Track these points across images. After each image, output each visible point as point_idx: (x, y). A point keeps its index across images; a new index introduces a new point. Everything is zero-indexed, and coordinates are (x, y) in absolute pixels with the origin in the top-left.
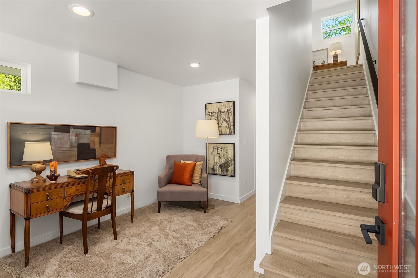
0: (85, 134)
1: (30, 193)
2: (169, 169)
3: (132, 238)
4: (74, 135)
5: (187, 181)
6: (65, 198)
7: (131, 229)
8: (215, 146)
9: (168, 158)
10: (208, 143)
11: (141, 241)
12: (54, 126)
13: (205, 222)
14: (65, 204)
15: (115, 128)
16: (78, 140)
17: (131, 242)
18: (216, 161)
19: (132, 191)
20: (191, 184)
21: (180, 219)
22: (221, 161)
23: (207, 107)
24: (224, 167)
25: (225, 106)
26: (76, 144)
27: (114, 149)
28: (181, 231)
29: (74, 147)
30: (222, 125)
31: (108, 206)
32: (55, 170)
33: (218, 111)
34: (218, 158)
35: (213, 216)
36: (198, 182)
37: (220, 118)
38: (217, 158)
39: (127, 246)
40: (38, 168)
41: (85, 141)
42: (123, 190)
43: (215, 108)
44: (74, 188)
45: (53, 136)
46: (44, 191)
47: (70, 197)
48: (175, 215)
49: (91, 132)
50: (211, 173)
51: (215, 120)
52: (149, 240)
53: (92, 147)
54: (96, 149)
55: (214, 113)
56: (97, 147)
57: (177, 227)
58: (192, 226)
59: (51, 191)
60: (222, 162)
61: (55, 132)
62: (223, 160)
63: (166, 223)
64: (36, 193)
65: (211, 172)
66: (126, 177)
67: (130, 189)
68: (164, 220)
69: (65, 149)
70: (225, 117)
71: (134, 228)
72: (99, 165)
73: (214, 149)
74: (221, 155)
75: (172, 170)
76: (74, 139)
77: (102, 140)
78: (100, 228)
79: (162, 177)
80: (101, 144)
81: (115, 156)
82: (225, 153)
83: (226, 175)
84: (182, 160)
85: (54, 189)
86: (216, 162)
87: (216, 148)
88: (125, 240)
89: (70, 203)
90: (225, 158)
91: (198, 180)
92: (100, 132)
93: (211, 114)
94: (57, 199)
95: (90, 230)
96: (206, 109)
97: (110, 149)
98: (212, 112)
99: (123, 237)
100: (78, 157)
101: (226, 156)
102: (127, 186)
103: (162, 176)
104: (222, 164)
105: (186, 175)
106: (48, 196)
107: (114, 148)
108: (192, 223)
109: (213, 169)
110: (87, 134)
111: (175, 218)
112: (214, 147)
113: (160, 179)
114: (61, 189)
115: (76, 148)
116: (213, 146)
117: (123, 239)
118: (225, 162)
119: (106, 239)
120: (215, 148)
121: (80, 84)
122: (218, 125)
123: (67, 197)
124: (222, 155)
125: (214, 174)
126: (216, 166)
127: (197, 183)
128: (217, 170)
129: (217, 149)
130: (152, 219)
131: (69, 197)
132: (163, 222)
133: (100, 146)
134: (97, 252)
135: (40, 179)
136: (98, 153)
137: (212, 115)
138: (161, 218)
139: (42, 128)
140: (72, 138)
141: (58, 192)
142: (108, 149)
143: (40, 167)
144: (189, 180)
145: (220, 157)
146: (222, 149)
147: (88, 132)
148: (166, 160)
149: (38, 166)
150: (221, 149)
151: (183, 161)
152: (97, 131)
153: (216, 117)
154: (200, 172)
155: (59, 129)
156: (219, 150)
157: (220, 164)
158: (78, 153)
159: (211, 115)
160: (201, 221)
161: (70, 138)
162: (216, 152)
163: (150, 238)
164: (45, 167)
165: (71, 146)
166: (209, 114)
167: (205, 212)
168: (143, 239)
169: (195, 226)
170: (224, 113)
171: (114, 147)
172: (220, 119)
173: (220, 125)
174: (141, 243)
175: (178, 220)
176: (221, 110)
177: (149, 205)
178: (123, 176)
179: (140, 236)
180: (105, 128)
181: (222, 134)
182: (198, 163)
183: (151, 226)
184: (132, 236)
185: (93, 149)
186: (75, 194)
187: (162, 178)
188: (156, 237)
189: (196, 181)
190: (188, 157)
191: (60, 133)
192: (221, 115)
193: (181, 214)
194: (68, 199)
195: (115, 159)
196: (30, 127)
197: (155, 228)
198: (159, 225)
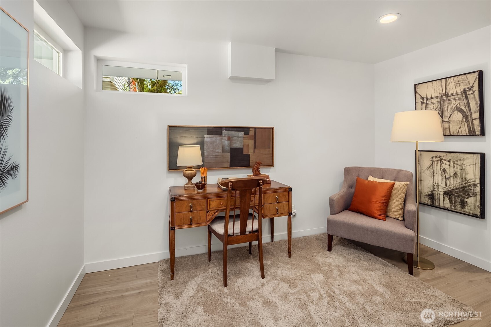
0: (238, 137)
1: (175, 201)
2: (348, 187)
3: (282, 283)
4: (226, 138)
5: (377, 212)
6: (208, 212)
7: (285, 266)
8: (436, 157)
9: (348, 171)
10: (419, 151)
11: (292, 294)
12: (207, 128)
13: (409, 296)
14: (208, 219)
15: (273, 128)
16: (230, 144)
17: (279, 290)
18: (437, 184)
19: (289, 213)
20: (384, 217)
21: (361, 272)
22: (448, 184)
23: (419, 90)
24: (457, 196)
25: (459, 83)
26: (228, 149)
27: (271, 156)
28: (358, 298)
29: (226, 152)
30: (451, 119)
31: (254, 230)
32: (204, 177)
33: (441, 94)
34: (442, 179)
35: (429, 288)
36: (399, 216)
37: (446, 106)
38: (439, 179)
39: (273, 295)
40: (188, 174)
41: (237, 145)
42: (276, 211)
43: (436, 89)
44: (218, 201)
45: (206, 139)
46: (188, 201)
47: (214, 211)
48: (355, 262)
49: (245, 134)
50: (427, 202)
51: (436, 110)
52: (304, 296)
53: (245, 152)
54: (250, 155)
55: (432, 98)
56: (251, 153)
57: (353, 288)
58: (381, 295)
59: (194, 201)
60: (450, 187)
61: (207, 135)
62: (454, 183)
63: (335, 273)
64: (181, 201)
65: (426, 200)
66: (281, 194)
67: (285, 211)
68: (334, 266)
69: (217, 154)
70: (457, 102)
71: (289, 266)
72: (252, 174)
73: (433, 161)
74: (450, 172)
75: (353, 190)
76: (226, 142)
77: (257, 144)
78: (252, 253)
79: (334, 199)
80: (256, 149)
81: (272, 164)
82: (459, 171)
83: (461, 212)
84: (370, 176)
85: (198, 200)
86: (438, 186)
87: (437, 161)
88: (273, 284)
89: (213, 218)
90: (459, 179)
91: (399, 213)
92: (254, 135)
93: (427, 101)
94: (200, 212)
95: (242, 252)
96: (415, 94)
97: (266, 155)
98: (429, 96)
99: (272, 277)
100: (230, 164)
101: (461, 175)
102: (282, 206)
103: (336, 198)
104: (451, 191)
105: (374, 202)
106: (191, 206)
107: (272, 154)
108: (381, 289)
109: (432, 196)
110: (241, 137)
111: (352, 269)
112: (432, 158)
113: (332, 202)
114: (204, 201)
115: (228, 153)
116: (432, 156)
117: (271, 280)
118: (459, 187)
119: (252, 273)
120: (435, 159)
121: (233, 79)
122: (442, 118)
123: (210, 210)
124: (452, 174)
125: (433, 206)
126: (436, 193)
127: (397, 217)
128: (439, 200)
129: (439, 162)
130: (317, 258)
131: (212, 211)
132: (332, 271)
133: (254, 152)
134: (236, 289)
135: (190, 186)
136: (252, 160)
137: (429, 102)
138: (330, 261)
139: (196, 130)
140: (224, 142)
141: (201, 203)
142: (265, 155)
143: (191, 173)
144: (380, 211)
145: (447, 176)
146: (452, 164)
147: (241, 134)
148: (345, 174)
149: (188, 172)
150: (449, 161)
151: (371, 179)
152: (252, 132)
153: (437, 105)
154: (402, 199)
155: (211, 131)
156: (444, 164)
157: (446, 190)
158: (230, 158)
159: (426, 103)
160: (400, 290)
161: (222, 141)
162: (438, 168)
163: (306, 293)
164: (195, 174)
165: (224, 151)
166: (421, 102)
167: (411, 272)
168: (296, 290)
169: (387, 297)
170: (456, 96)
171: (271, 152)
172: (446, 109)
173: (446, 119)
174: (292, 297)
175: (358, 274)
176: (448, 91)
177: (319, 235)
178: (277, 192)
179: (292, 283)
180: (261, 129)
181: (450, 136)
182: (397, 183)
183: (313, 271)
184: (283, 280)
185: (246, 154)
186: (218, 208)
187: (334, 201)
188: (315, 295)
189: (395, 213)
190: (382, 173)
191: (213, 136)
192: (449, 100)
193: (365, 264)
194: (211, 213)
195: (272, 167)
196: (185, 130)
197: (318, 277)
198: (325, 274)
